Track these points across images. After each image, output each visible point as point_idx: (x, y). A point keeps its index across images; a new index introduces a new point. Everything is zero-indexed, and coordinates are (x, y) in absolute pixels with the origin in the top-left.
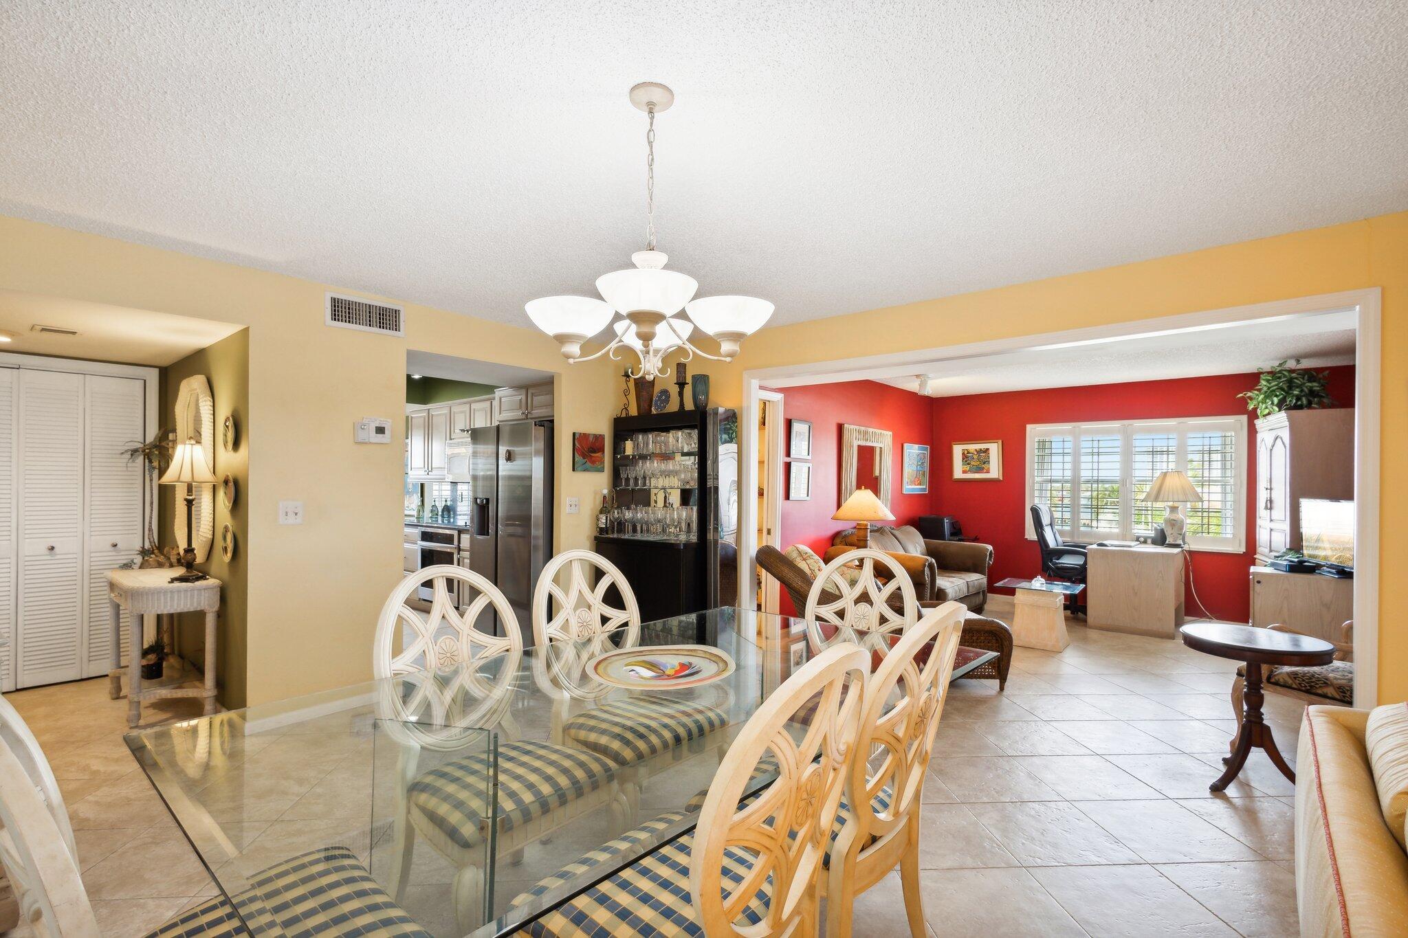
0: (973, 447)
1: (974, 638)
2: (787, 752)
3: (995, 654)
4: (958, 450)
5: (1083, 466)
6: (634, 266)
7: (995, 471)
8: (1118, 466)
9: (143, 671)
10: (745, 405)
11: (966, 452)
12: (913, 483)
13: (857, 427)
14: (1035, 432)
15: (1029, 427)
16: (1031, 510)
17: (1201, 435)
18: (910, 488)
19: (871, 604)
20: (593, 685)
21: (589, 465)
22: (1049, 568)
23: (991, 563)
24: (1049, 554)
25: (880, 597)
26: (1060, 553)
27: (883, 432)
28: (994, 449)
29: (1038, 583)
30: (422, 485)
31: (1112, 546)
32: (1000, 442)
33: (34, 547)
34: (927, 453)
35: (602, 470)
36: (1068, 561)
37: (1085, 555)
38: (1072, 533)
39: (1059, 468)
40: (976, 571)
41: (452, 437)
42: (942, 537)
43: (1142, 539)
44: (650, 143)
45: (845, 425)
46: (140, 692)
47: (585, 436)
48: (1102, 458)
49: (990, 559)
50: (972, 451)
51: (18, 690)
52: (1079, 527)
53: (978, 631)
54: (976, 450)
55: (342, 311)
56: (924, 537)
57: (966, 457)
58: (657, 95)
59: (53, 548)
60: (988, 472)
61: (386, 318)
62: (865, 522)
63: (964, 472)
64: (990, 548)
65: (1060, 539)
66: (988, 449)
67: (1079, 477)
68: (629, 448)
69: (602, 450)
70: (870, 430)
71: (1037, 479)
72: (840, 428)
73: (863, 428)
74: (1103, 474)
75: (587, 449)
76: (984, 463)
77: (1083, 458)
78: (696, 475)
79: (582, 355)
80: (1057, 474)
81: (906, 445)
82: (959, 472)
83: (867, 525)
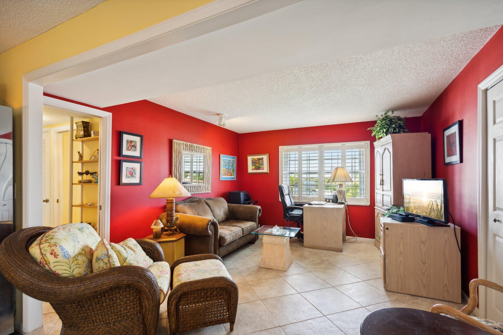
0: (256, 157)
4: (250, 159)
5: (303, 166)
7: (265, 169)
8: (317, 165)
11: (253, 160)
12: (225, 175)
13: (184, 142)
14: (282, 149)
15: (280, 147)
17: (351, 151)
18: (224, 177)
22: (287, 217)
23: (260, 215)
24: (287, 210)
26: (292, 209)
27: (205, 147)
28: (265, 158)
29: (276, 229)
31: (315, 204)
32: (268, 155)
34: (235, 160)
36: (296, 212)
37: (302, 209)
38: (299, 198)
39: (294, 167)
40: (252, 220)
42: (239, 203)
43: (328, 200)
45: (175, 141)
48: (311, 162)
49: (259, 213)
50: (256, 159)
52: (302, 195)
54: (258, 159)
56: (228, 203)
57: (254, 162)
60: (263, 169)
62: (172, 198)
63: (253, 169)
64: (259, 207)
65: (293, 201)
66: (263, 158)
67: (302, 171)
70: (195, 145)
71: (284, 172)
72: (170, 142)
73: (189, 144)
74: (312, 170)
76: (261, 165)
77: (303, 162)
80: (292, 170)
81: (221, 155)
82: (251, 169)
83: (172, 200)
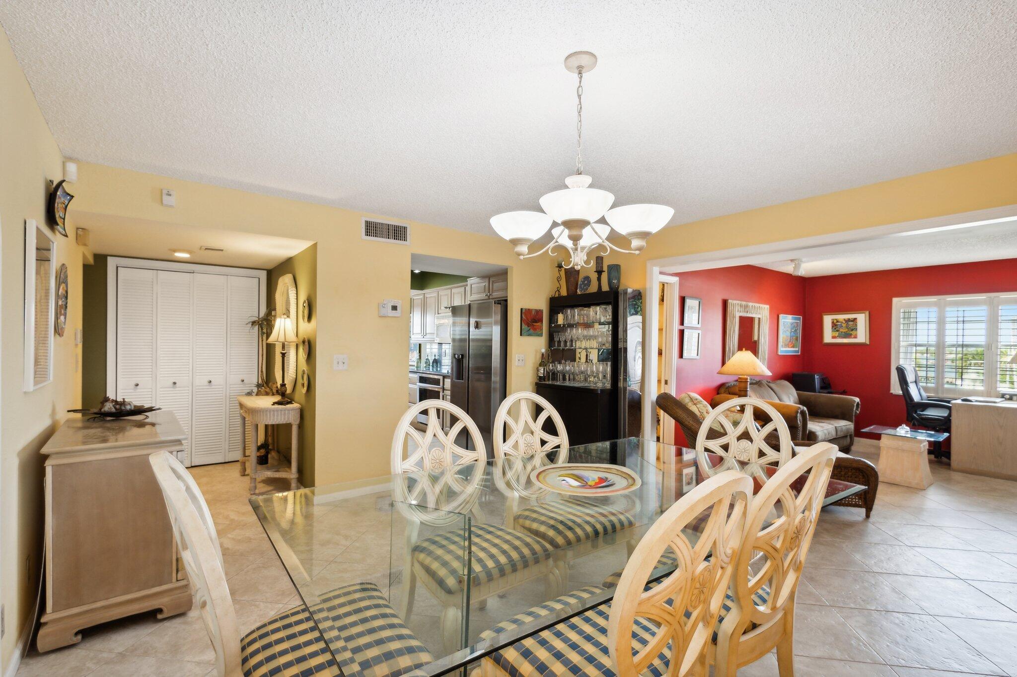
0: (842, 317)
1: (843, 473)
2: (683, 549)
3: (863, 487)
4: (828, 320)
5: (947, 332)
6: (566, 187)
7: (862, 336)
8: (983, 332)
9: (258, 460)
10: (648, 286)
11: (835, 321)
12: (787, 345)
13: (739, 302)
14: (899, 304)
15: (895, 300)
16: (896, 369)
18: (785, 349)
19: (751, 441)
20: (535, 488)
21: (532, 331)
22: (914, 418)
23: (858, 412)
24: (913, 406)
25: (759, 435)
26: (924, 406)
27: (761, 305)
28: (862, 319)
29: (903, 430)
30: (420, 345)
31: (977, 401)
32: (867, 313)
33: (201, 381)
34: (800, 322)
35: (541, 335)
36: (931, 413)
37: (949, 408)
38: (936, 390)
39: (925, 334)
40: (843, 417)
41: (439, 312)
42: (813, 390)
43: (1008, 397)
44: (579, 96)
45: (729, 301)
46: (256, 472)
47: (529, 311)
48: (967, 326)
49: (857, 409)
50: (841, 320)
51: (192, 467)
52: (943, 384)
53: (846, 467)
54: (845, 320)
55: (372, 229)
56: (797, 389)
57: (835, 325)
58: (584, 60)
59: (210, 382)
60: (855, 337)
61: (398, 233)
62: (745, 377)
63: (834, 337)
64: (857, 400)
65: (924, 394)
66: (855, 319)
67: (944, 342)
68: (561, 319)
69: (541, 320)
70: (750, 304)
71: (902, 344)
72: (725, 303)
73: (744, 303)
74: (968, 340)
75: (530, 320)
76: (852, 330)
77: (948, 326)
78: (610, 339)
79: (529, 253)
80: (921, 339)
81: (781, 316)
82: (828, 337)
83: (747, 379)
